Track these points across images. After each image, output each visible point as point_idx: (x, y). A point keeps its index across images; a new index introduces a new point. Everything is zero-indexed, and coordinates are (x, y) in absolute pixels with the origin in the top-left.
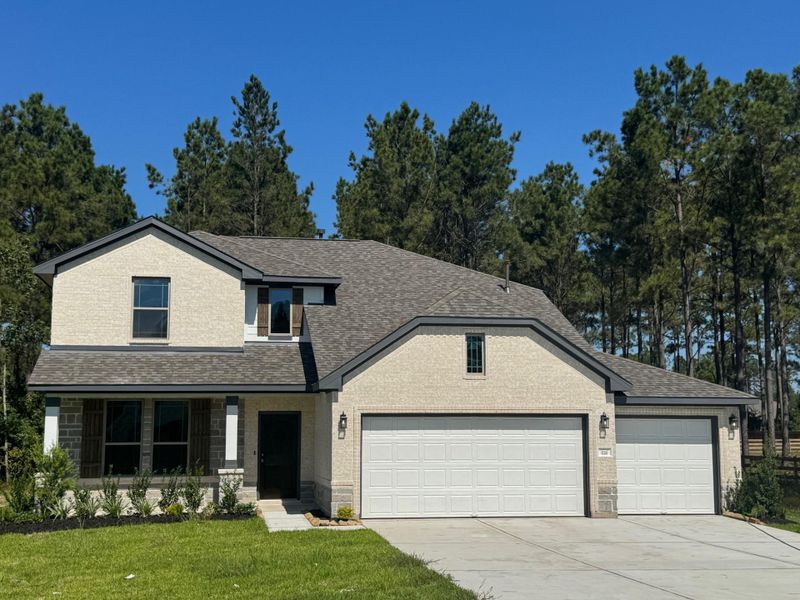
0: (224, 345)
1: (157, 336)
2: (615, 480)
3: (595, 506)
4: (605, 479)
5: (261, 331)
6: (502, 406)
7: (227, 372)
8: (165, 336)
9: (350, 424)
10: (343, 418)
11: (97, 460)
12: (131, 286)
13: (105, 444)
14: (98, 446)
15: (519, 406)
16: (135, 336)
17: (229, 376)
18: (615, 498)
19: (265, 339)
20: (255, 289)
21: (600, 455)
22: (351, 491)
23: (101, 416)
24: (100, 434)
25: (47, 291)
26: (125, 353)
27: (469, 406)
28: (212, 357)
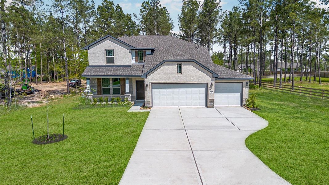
0: (127, 65)
1: (112, 63)
2: (214, 99)
3: (209, 105)
4: (211, 98)
5: (136, 61)
6: (186, 81)
7: (126, 72)
8: (114, 63)
9: (148, 86)
10: (147, 85)
11: (100, 91)
12: (105, 52)
13: (102, 87)
14: (101, 88)
15: (190, 81)
16: (107, 63)
17: (126, 73)
18: (214, 103)
19: (137, 63)
20: (134, 51)
21: (210, 92)
22: (150, 101)
23: (101, 81)
24: (101, 85)
25: (87, 53)
26: (105, 67)
27: (177, 81)
28: (124, 68)
